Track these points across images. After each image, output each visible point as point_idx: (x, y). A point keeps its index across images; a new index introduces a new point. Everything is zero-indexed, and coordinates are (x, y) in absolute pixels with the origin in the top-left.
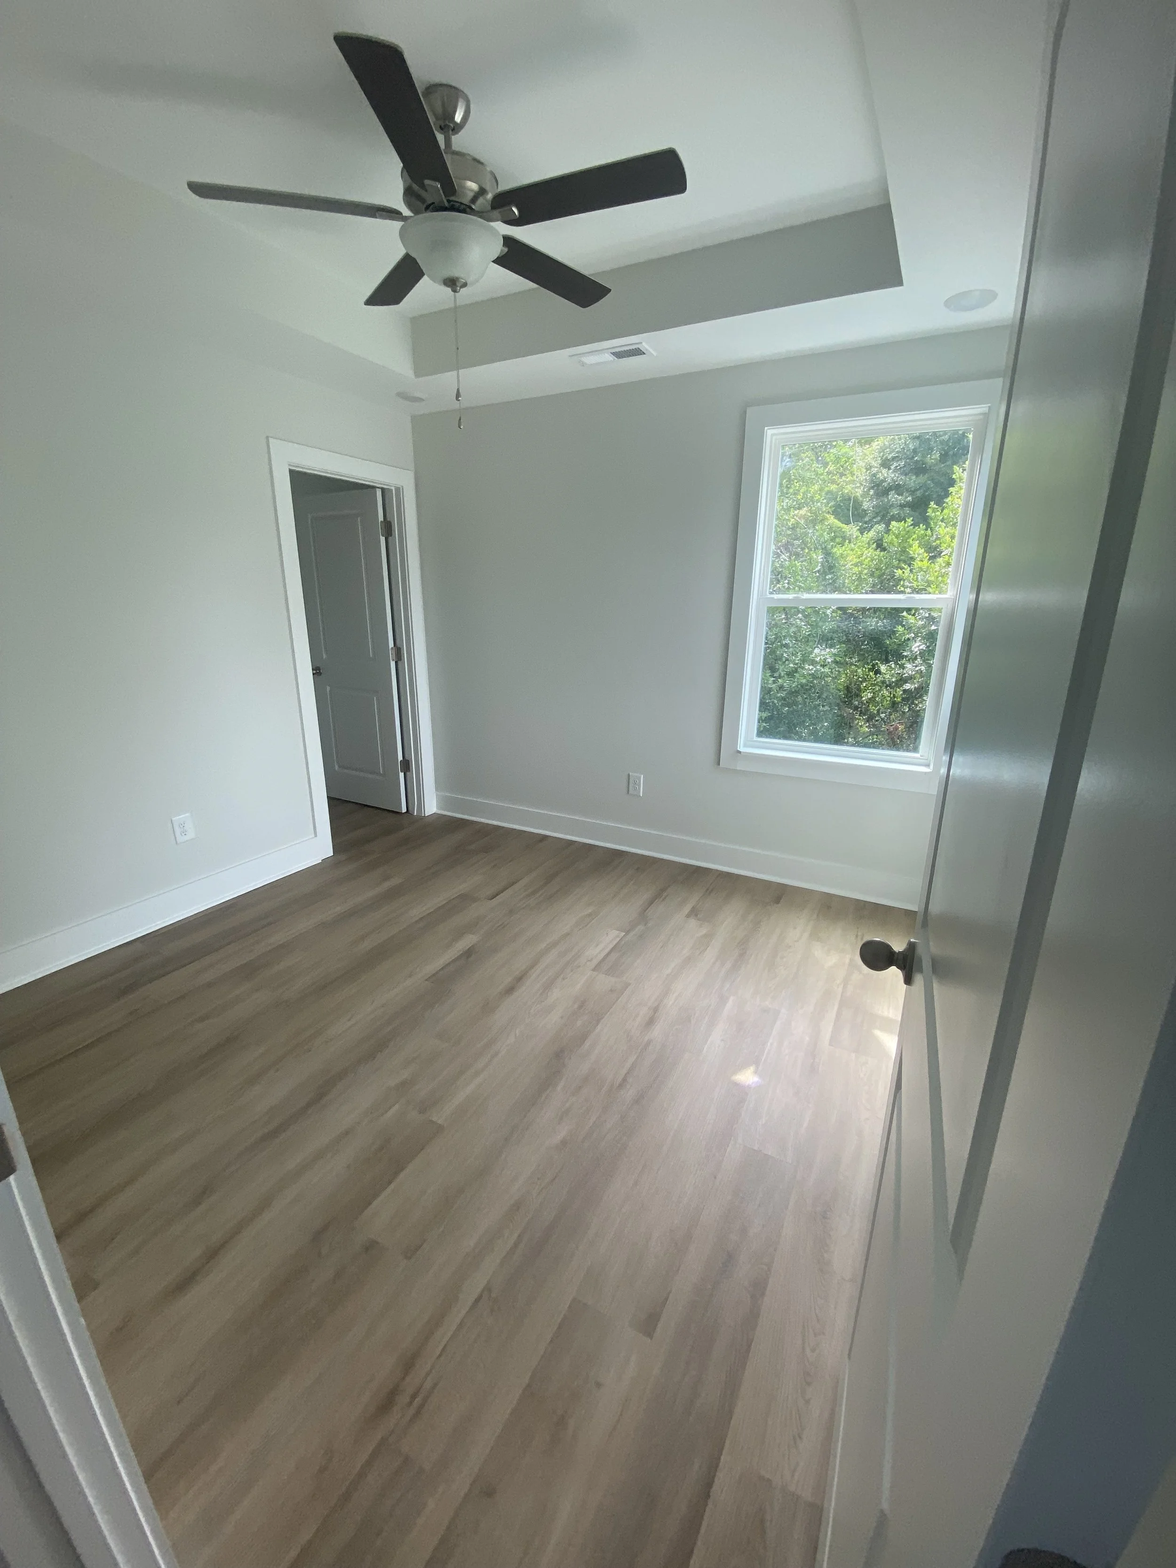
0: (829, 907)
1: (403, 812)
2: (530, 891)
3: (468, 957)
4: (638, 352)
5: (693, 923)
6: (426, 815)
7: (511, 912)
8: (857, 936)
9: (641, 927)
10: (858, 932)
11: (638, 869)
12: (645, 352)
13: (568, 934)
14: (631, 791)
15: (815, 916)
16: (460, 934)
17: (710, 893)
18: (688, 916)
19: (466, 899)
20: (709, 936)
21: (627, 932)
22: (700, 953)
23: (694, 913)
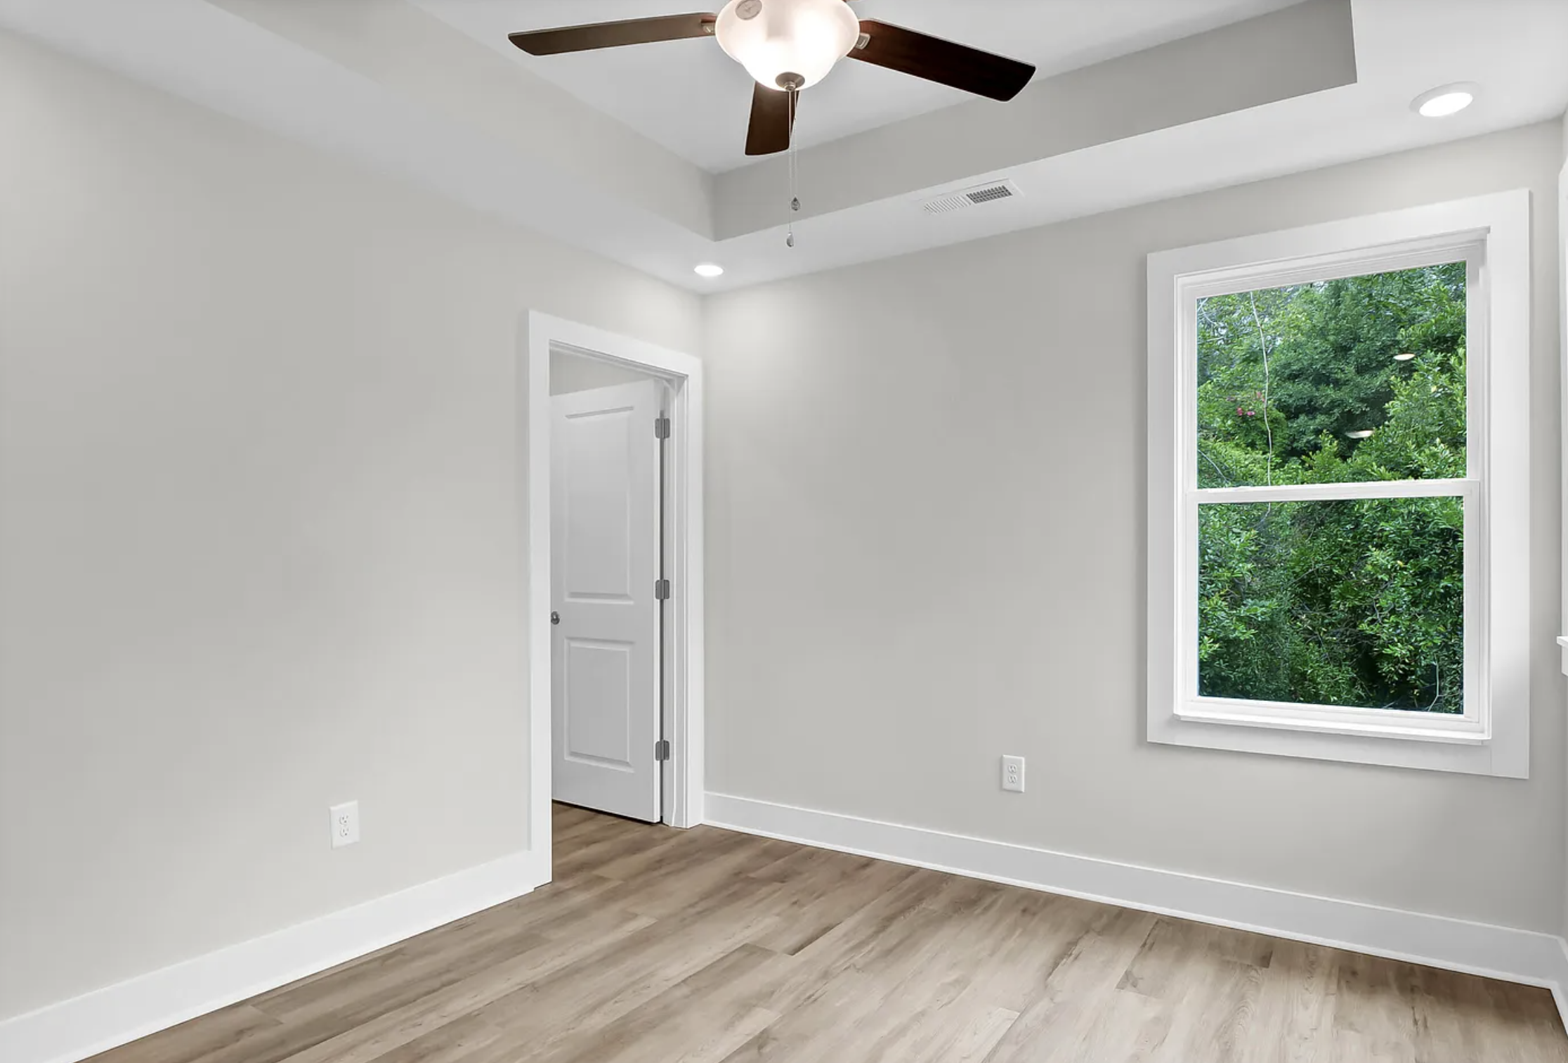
0: (1354, 973)
1: (655, 821)
2: (851, 944)
3: (760, 1047)
4: (1003, 192)
5: (1130, 998)
6: (688, 827)
7: (826, 975)
8: (1416, 1022)
9: (1043, 1006)
10: (1414, 1014)
11: (1024, 911)
12: (1010, 191)
13: (923, 1013)
14: (1007, 785)
15: (1333, 987)
16: (745, 1007)
17: (1150, 948)
18: (1121, 986)
19: (753, 952)
20: (1162, 1024)
21: (1023, 1013)
22: (1154, 1048)
23: (1129, 980)
